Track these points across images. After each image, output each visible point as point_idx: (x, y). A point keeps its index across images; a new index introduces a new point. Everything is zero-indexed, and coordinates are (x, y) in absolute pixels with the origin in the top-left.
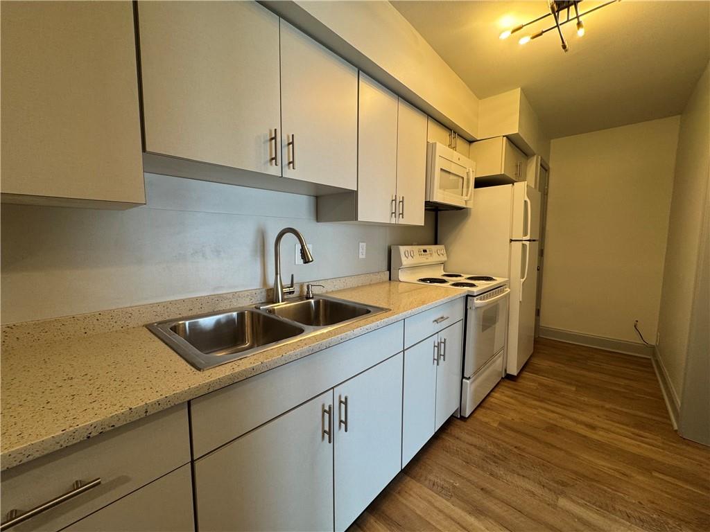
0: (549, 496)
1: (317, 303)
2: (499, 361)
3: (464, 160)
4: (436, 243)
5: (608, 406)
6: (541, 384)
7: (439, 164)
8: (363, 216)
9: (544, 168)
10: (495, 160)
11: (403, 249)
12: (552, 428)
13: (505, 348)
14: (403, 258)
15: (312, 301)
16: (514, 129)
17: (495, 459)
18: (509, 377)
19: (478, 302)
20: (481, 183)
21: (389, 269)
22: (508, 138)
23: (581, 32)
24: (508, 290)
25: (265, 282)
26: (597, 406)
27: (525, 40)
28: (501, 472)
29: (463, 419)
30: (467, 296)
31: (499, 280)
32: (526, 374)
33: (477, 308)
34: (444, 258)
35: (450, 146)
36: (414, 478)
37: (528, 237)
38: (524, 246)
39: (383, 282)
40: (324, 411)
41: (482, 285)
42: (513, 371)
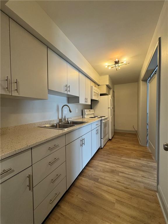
0: (120, 158)
1: (71, 122)
2: (107, 136)
3: (98, 90)
4: (91, 109)
5: (129, 142)
6: (116, 140)
7: (93, 91)
8: (80, 102)
9: (114, 92)
10: (104, 90)
11: (85, 110)
12: (119, 148)
13: (108, 133)
14: (86, 112)
15: (70, 122)
16: (108, 84)
17: (109, 154)
18: (110, 140)
19: (103, 121)
20: (101, 95)
21: (82, 115)
22: (107, 85)
23: (119, 68)
24: (108, 119)
25: (58, 118)
26: (127, 143)
27: (110, 68)
28: (111, 156)
29: (102, 148)
30: (101, 120)
31: (106, 117)
32: (113, 139)
33: (103, 123)
34: (93, 113)
35: (95, 86)
36: (94, 160)
37: (112, 107)
38: (111, 109)
39: (81, 118)
40: (81, 141)
41: (103, 118)
42: (110, 138)
